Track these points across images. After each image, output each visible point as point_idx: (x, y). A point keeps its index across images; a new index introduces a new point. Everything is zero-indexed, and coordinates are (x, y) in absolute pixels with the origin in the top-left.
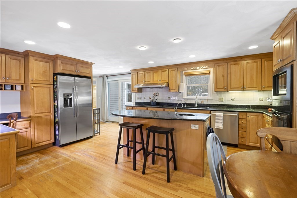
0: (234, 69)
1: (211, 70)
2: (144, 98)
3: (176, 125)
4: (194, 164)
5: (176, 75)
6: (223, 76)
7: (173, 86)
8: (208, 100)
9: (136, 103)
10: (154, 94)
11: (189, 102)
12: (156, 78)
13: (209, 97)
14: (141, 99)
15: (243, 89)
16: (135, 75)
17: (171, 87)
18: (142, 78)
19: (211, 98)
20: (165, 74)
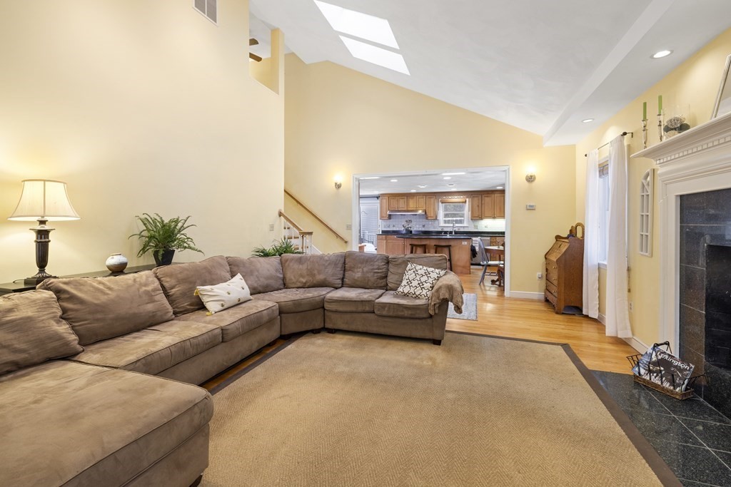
0: (487, 200)
1: (467, 200)
3: (452, 243)
4: (464, 267)
5: (434, 203)
6: (478, 206)
7: (430, 214)
8: (464, 227)
9: (383, 232)
10: (407, 221)
11: (445, 230)
12: (412, 204)
13: (465, 225)
14: (389, 227)
15: (494, 218)
16: (385, 201)
17: (428, 214)
18: (394, 204)
19: (467, 225)
20: (422, 201)
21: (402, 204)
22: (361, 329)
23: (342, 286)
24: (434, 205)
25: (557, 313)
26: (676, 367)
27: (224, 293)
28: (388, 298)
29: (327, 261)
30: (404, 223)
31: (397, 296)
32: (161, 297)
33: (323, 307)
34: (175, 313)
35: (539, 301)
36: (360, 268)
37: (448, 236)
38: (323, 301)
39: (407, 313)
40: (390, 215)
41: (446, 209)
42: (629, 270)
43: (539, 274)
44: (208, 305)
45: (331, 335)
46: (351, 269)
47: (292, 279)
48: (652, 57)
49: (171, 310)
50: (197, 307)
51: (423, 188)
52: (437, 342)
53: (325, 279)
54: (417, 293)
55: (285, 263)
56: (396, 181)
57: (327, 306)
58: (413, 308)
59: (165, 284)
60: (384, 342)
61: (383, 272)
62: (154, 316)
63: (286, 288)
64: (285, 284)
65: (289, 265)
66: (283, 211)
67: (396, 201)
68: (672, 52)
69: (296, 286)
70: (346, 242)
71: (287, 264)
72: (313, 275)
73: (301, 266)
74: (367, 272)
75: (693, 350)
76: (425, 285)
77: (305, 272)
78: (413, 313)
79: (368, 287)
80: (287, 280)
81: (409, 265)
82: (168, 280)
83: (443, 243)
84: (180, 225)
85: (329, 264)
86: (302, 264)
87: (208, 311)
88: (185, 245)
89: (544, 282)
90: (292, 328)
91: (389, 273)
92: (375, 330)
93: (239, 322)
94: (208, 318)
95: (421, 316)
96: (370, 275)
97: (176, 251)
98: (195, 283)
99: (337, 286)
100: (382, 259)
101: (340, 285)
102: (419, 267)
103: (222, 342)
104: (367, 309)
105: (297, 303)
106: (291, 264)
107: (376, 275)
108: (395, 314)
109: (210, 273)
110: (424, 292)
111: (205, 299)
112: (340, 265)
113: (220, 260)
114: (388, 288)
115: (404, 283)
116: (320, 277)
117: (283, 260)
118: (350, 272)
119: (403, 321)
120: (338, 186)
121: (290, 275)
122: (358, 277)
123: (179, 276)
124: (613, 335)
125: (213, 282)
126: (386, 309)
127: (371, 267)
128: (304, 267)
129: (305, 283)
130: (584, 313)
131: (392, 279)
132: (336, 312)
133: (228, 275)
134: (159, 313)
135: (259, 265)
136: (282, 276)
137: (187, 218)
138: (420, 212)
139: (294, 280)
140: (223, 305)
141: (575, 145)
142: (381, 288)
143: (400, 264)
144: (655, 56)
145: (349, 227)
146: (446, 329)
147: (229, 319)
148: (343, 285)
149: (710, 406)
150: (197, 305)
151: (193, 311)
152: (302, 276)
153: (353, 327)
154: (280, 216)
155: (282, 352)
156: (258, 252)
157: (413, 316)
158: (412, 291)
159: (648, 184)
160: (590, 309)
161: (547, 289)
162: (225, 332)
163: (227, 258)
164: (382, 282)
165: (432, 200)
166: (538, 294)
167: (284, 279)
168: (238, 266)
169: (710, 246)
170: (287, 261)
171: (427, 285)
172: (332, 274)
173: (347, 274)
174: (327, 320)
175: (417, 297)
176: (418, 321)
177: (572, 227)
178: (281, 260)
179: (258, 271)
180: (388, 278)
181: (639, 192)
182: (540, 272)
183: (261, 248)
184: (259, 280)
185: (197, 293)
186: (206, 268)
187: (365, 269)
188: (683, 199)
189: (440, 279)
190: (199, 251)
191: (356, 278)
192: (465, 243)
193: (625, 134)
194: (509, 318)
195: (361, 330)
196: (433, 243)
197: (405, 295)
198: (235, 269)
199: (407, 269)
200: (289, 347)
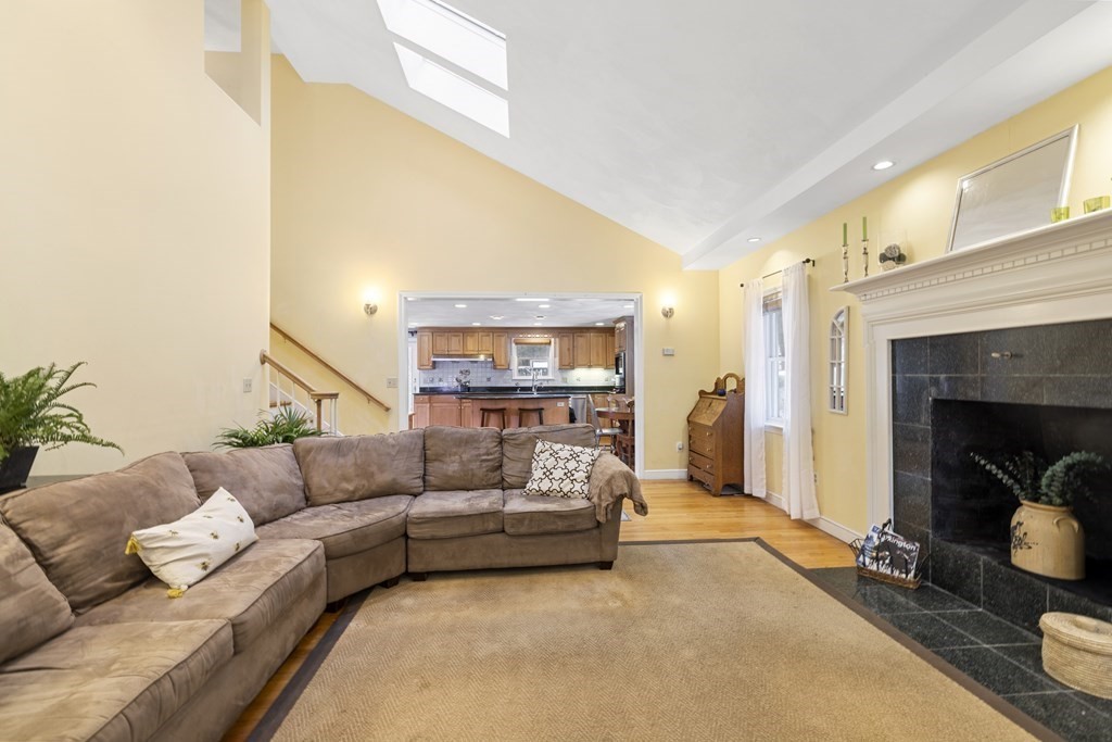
0: (581, 341)
1: (553, 340)
2: (440, 380)
3: (542, 405)
5: (505, 344)
6: (569, 349)
7: (500, 360)
8: (548, 380)
9: (422, 389)
10: (461, 372)
11: (522, 385)
12: (471, 345)
13: (550, 377)
14: (432, 381)
15: (590, 366)
16: (427, 338)
17: (498, 362)
18: (442, 344)
19: (554, 378)
20: (487, 340)
21: (455, 344)
22: (479, 563)
23: (424, 490)
24: (506, 348)
25: (715, 496)
26: (902, 549)
27: (203, 537)
28: (516, 504)
29: (393, 446)
30: (458, 375)
31: (530, 497)
32: (32, 575)
33: (406, 536)
34: (75, 607)
35: (680, 481)
36: (455, 454)
37: (535, 395)
38: (407, 521)
39: (561, 525)
40: (434, 362)
41: (520, 354)
42: (813, 432)
43: (679, 444)
44: (164, 574)
45: (421, 584)
46: (438, 458)
47: (324, 487)
48: (872, 168)
49: (65, 604)
50: (130, 582)
51: (498, 321)
52: (606, 565)
53: (394, 480)
54: (566, 490)
55: (304, 457)
56: (464, 306)
57: (413, 532)
58: (572, 515)
59: (34, 537)
60: (524, 579)
61: (495, 459)
62: (21, 631)
63: (311, 506)
64: (307, 499)
65: (315, 459)
66: (268, 354)
67: (443, 340)
68: (894, 164)
69: (333, 499)
70: (387, 409)
71: (309, 458)
72: (370, 476)
73: (341, 460)
74: (470, 461)
75: (914, 526)
76: (577, 475)
77: (351, 471)
78: (572, 523)
79: (473, 487)
80: (314, 490)
81: (539, 445)
82: (44, 524)
83: (530, 406)
84: (52, 383)
85: (398, 452)
86: (344, 456)
87: (168, 586)
88: (65, 431)
89: (686, 453)
90: (350, 586)
91: (505, 460)
92: (505, 561)
93: (265, 599)
94: (179, 605)
95: (585, 526)
96: (474, 466)
97: (42, 449)
98: (121, 523)
99: (415, 490)
100: (493, 437)
101: (422, 489)
102: (557, 447)
103: (235, 653)
104: (491, 526)
105: (358, 535)
106: (319, 458)
107: (484, 465)
108: (541, 530)
109: (156, 494)
110: (578, 487)
111: (154, 562)
112: (418, 453)
113: (172, 463)
114: (506, 485)
115: (537, 474)
116: (383, 478)
117: (300, 449)
118: (436, 464)
119: (555, 539)
120: (371, 311)
121: (318, 480)
122: (454, 472)
123: (77, 511)
124: (798, 517)
125: (168, 513)
126: (526, 522)
127: (474, 452)
128: (350, 460)
129: (354, 492)
130: (746, 491)
131: (511, 470)
132: (433, 539)
133: (192, 494)
134: (37, 620)
135: (255, 466)
136: (300, 483)
137: (75, 368)
138: (482, 358)
139: (329, 488)
140: (205, 567)
141: (718, 272)
142: (494, 486)
143: (523, 444)
144: (877, 167)
145: (392, 383)
146: (620, 540)
147: (239, 597)
148: (427, 487)
149: (942, 590)
150: (131, 575)
151: (119, 593)
152: (346, 479)
153: (466, 563)
154: (263, 362)
155: (343, 640)
156: (230, 436)
157: (571, 529)
158: (555, 486)
159: (842, 325)
160: (755, 484)
161: (691, 464)
162: (240, 630)
163: (183, 454)
164: (496, 477)
165: (503, 339)
166: (680, 472)
167: (306, 488)
168: (210, 471)
169: (935, 400)
170: (309, 451)
171: (580, 475)
172: (404, 470)
173: (432, 467)
174: (413, 557)
175: (566, 496)
176: (578, 535)
177: (719, 379)
178: (294, 451)
179: (255, 477)
180: (504, 469)
181: (827, 334)
182: (680, 441)
183: (236, 428)
184: (262, 497)
185: (133, 547)
186: (143, 484)
187: (465, 457)
188: (894, 344)
189: (597, 463)
190: (108, 444)
191: (450, 473)
192: (561, 404)
193: (808, 261)
194: (666, 510)
195: (479, 567)
196: (515, 406)
197: (544, 495)
198: (205, 478)
199: (537, 450)
200: (352, 625)
